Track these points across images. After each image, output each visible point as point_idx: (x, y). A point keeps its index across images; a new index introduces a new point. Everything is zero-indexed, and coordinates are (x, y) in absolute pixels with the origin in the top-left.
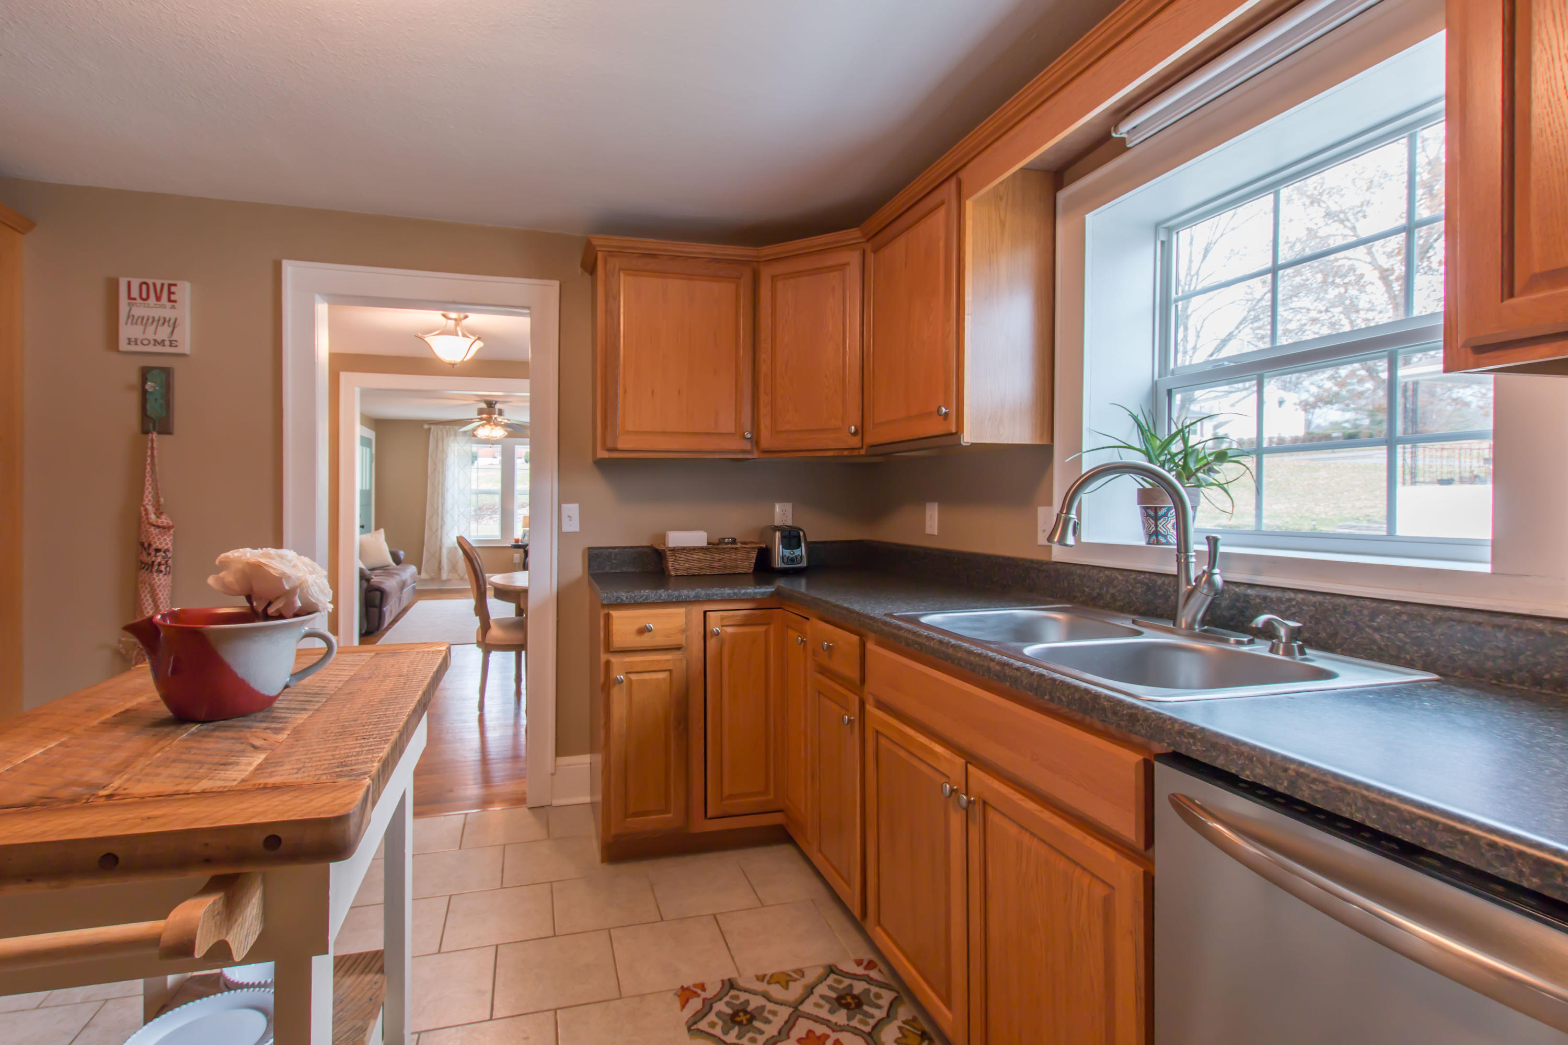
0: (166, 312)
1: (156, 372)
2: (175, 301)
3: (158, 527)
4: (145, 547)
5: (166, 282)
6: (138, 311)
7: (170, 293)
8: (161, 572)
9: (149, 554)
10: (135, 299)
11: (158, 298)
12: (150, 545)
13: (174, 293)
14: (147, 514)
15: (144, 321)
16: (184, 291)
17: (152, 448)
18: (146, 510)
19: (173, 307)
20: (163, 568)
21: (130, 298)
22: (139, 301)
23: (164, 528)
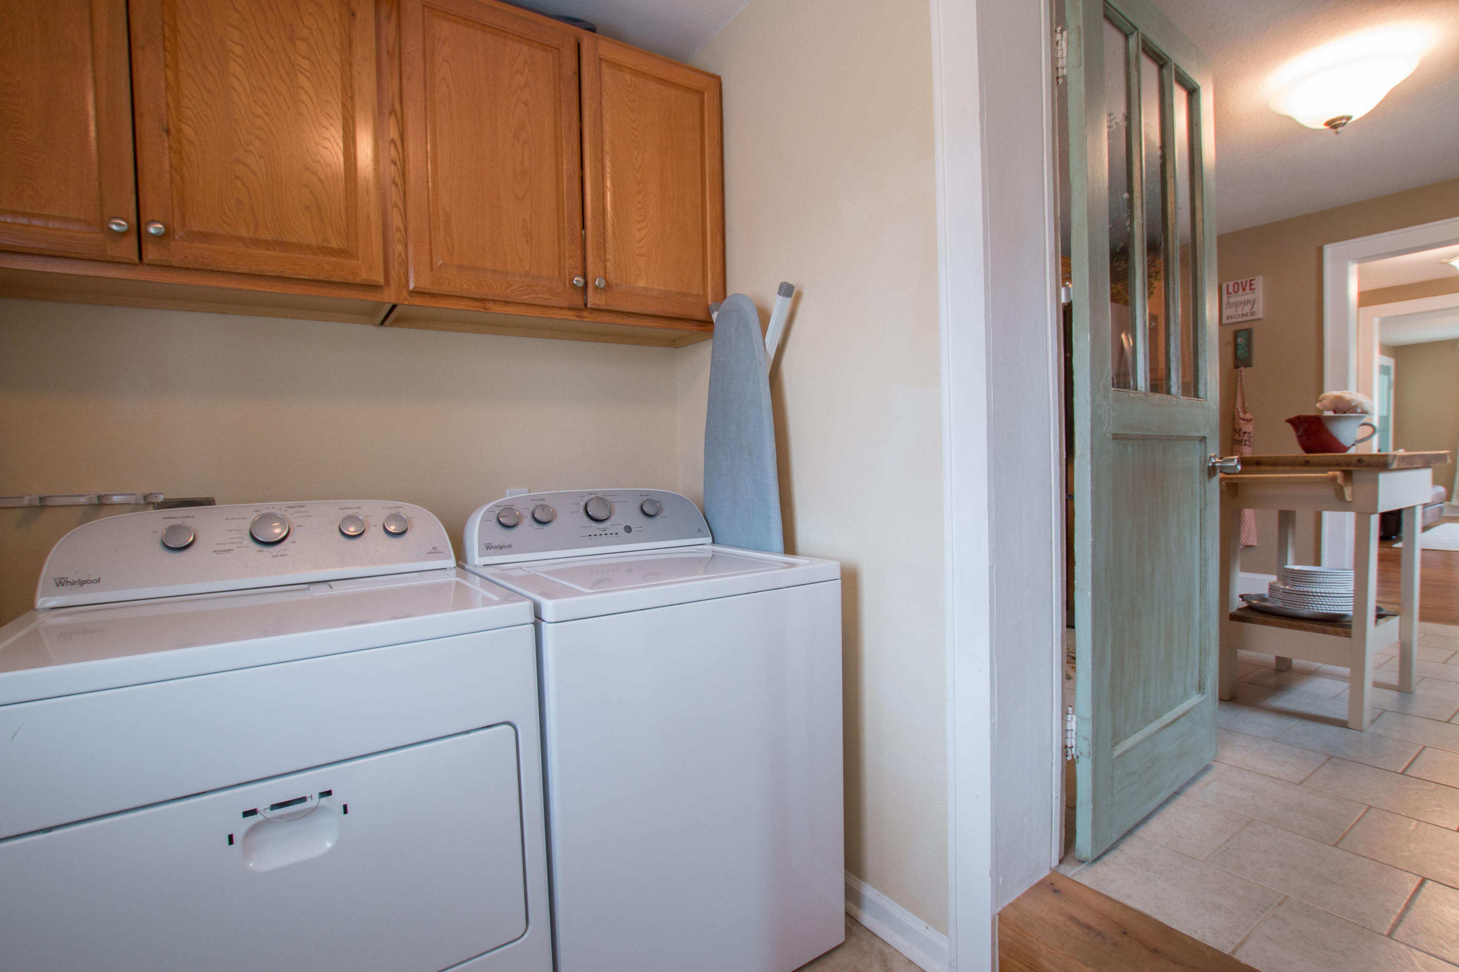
0: (1249, 297)
1: (1242, 332)
2: (1253, 289)
3: (1244, 420)
4: (1237, 431)
5: (1249, 279)
6: (1233, 300)
7: (1251, 285)
8: (1246, 445)
9: (1240, 435)
10: (1231, 293)
11: (1244, 290)
12: (1240, 430)
13: (1253, 285)
14: (1238, 413)
15: (1236, 305)
16: (1259, 282)
17: (1241, 376)
18: (1238, 411)
19: (1253, 293)
20: (1247, 443)
21: (1228, 293)
22: (1233, 294)
23: (1247, 420)
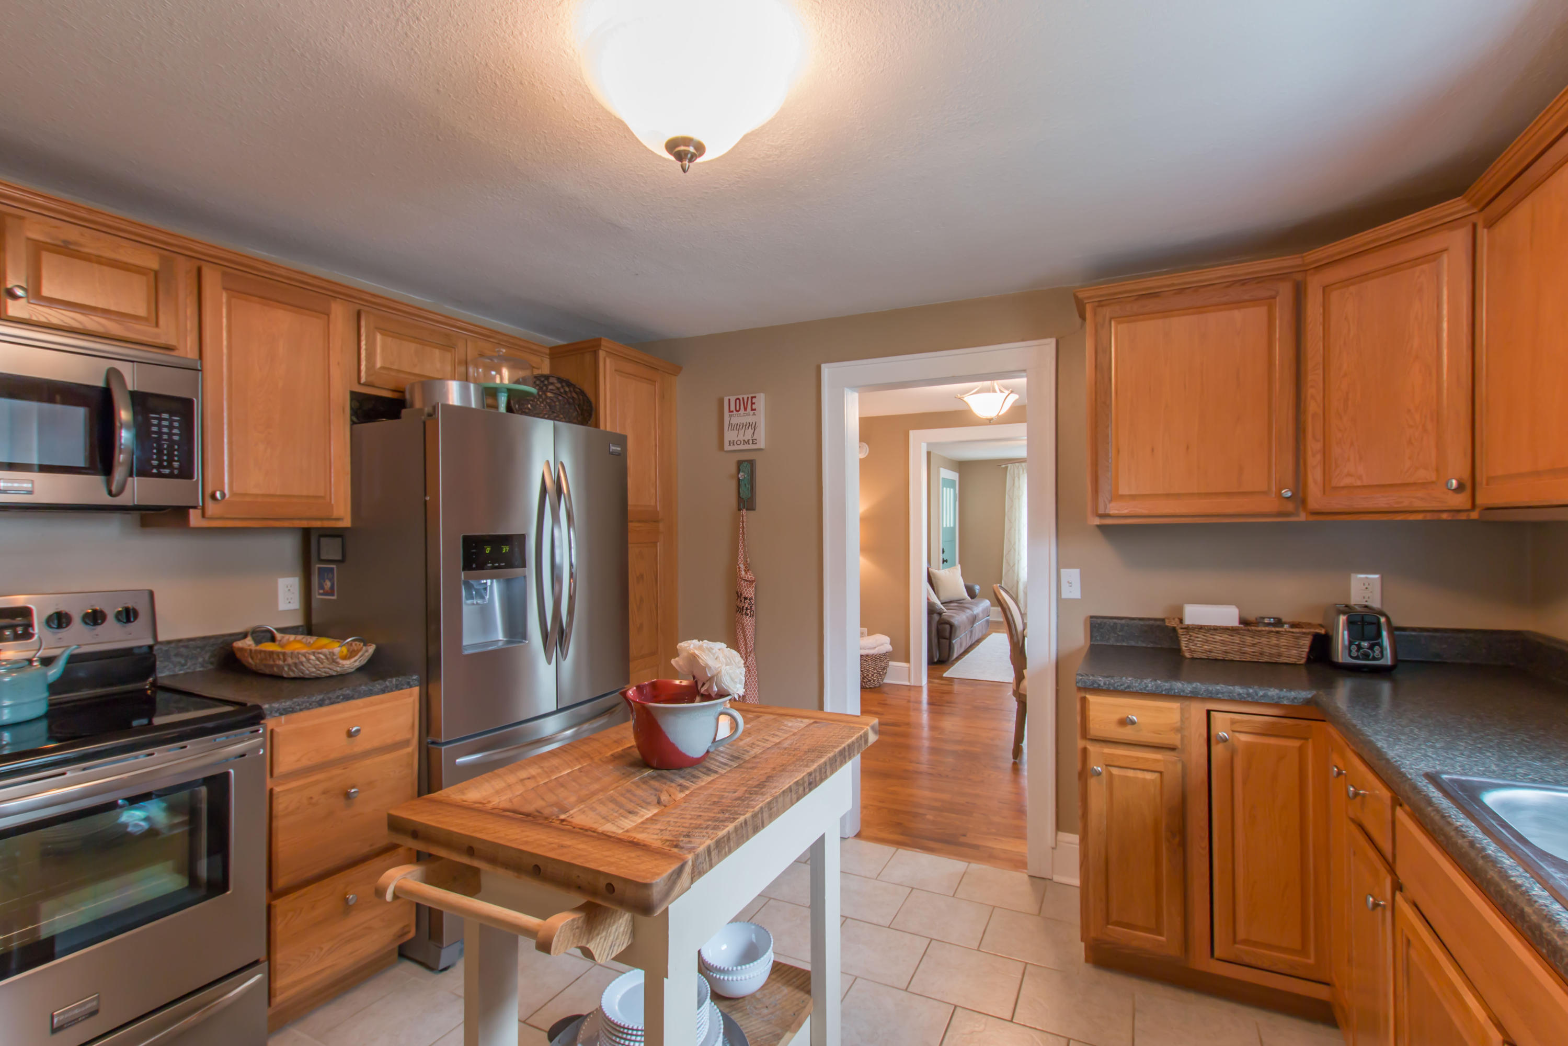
0: (750, 419)
1: (745, 464)
2: (755, 410)
3: (747, 581)
4: (739, 595)
5: (750, 396)
6: (736, 420)
7: (752, 403)
8: (748, 614)
9: (741, 601)
10: (732, 412)
11: (745, 409)
12: (741, 594)
13: (754, 403)
14: (740, 571)
15: (737, 427)
16: (761, 401)
17: (743, 522)
18: (739, 568)
19: (754, 414)
20: (749, 612)
21: (730, 411)
22: (735, 412)
23: (749, 581)
